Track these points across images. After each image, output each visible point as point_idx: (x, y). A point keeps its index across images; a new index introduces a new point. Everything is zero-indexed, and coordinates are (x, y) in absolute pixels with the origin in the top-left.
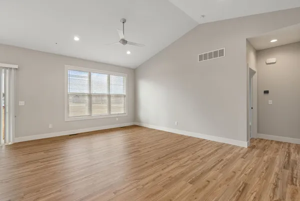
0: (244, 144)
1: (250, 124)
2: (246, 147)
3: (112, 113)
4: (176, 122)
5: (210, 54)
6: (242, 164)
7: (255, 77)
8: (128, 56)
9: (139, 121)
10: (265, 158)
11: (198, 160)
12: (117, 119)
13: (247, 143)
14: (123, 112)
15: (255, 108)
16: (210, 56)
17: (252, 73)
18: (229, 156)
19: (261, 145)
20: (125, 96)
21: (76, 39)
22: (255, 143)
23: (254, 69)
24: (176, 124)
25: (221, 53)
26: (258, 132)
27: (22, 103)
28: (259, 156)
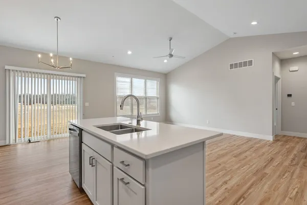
0: (270, 138)
1: (275, 124)
2: (272, 140)
3: (148, 113)
4: (208, 121)
5: (241, 64)
6: (270, 149)
7: (280, 82)
8: (165, 64)
10: (287, 146)
11: (235, 147)
13: (272, 137)
14: (156, 113)
15: (279, 109)
16: (241, 65)
17: (277, 79)
18: (258, 145)
19: (284, 139)
20: (158, 98)
21: (130, 52)
22: (279, 138)
23: (278, 76)
24: (208, 123)
25: (250, 63)
26: (282, 130)
27: (87, 104)
28: (282, 145)
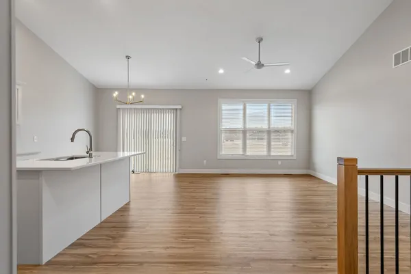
3: (272, 154)
9: (314, 170)
12: (280, 163)
14: (289, 154)
21: (221, 71)
27: (184, 139)
